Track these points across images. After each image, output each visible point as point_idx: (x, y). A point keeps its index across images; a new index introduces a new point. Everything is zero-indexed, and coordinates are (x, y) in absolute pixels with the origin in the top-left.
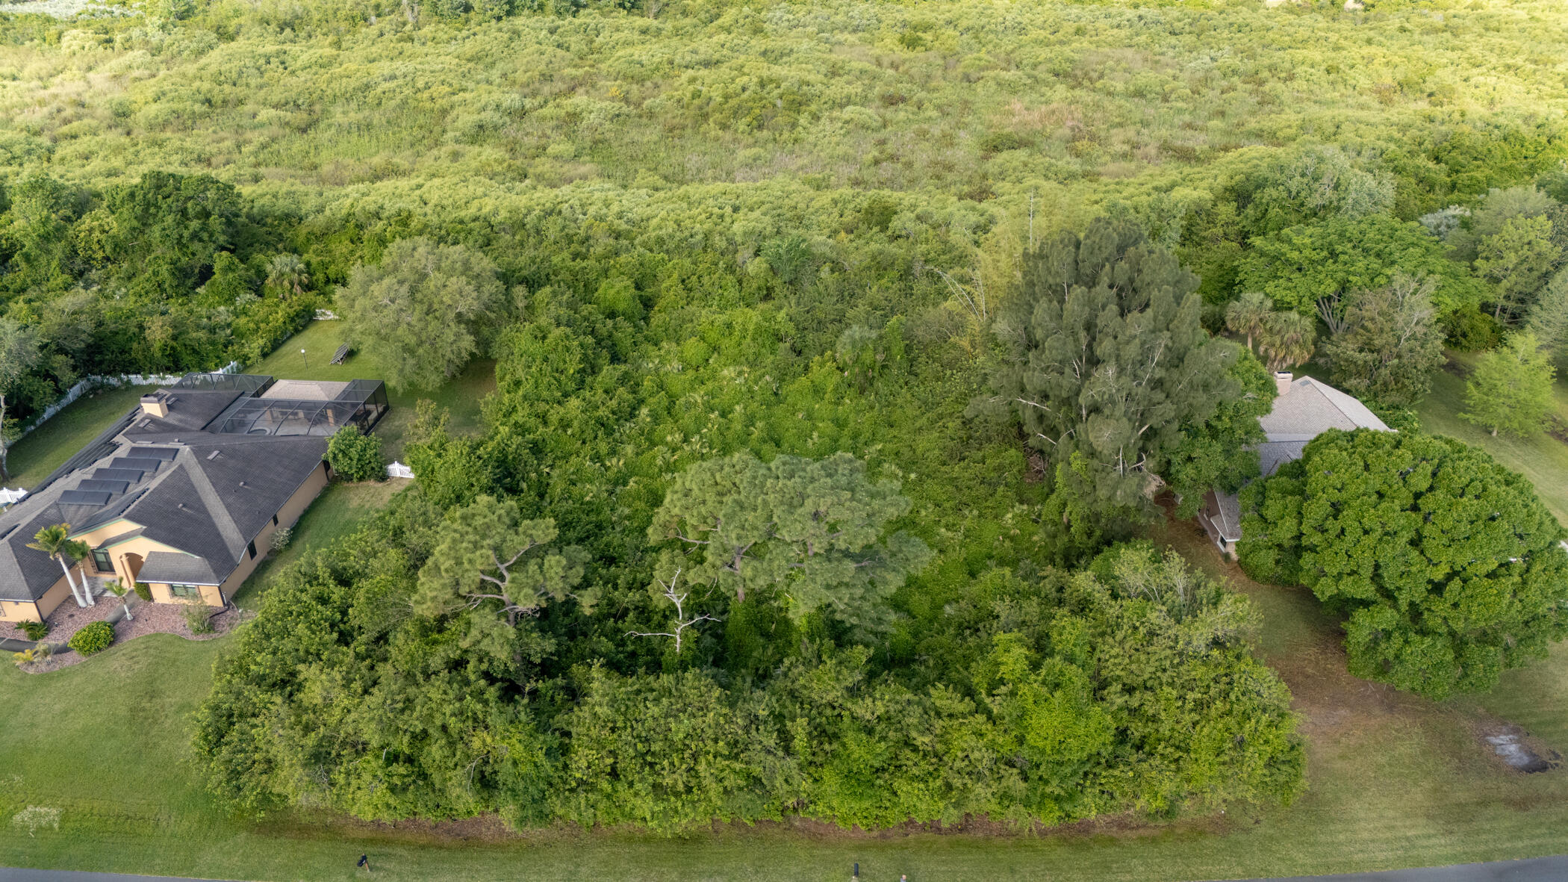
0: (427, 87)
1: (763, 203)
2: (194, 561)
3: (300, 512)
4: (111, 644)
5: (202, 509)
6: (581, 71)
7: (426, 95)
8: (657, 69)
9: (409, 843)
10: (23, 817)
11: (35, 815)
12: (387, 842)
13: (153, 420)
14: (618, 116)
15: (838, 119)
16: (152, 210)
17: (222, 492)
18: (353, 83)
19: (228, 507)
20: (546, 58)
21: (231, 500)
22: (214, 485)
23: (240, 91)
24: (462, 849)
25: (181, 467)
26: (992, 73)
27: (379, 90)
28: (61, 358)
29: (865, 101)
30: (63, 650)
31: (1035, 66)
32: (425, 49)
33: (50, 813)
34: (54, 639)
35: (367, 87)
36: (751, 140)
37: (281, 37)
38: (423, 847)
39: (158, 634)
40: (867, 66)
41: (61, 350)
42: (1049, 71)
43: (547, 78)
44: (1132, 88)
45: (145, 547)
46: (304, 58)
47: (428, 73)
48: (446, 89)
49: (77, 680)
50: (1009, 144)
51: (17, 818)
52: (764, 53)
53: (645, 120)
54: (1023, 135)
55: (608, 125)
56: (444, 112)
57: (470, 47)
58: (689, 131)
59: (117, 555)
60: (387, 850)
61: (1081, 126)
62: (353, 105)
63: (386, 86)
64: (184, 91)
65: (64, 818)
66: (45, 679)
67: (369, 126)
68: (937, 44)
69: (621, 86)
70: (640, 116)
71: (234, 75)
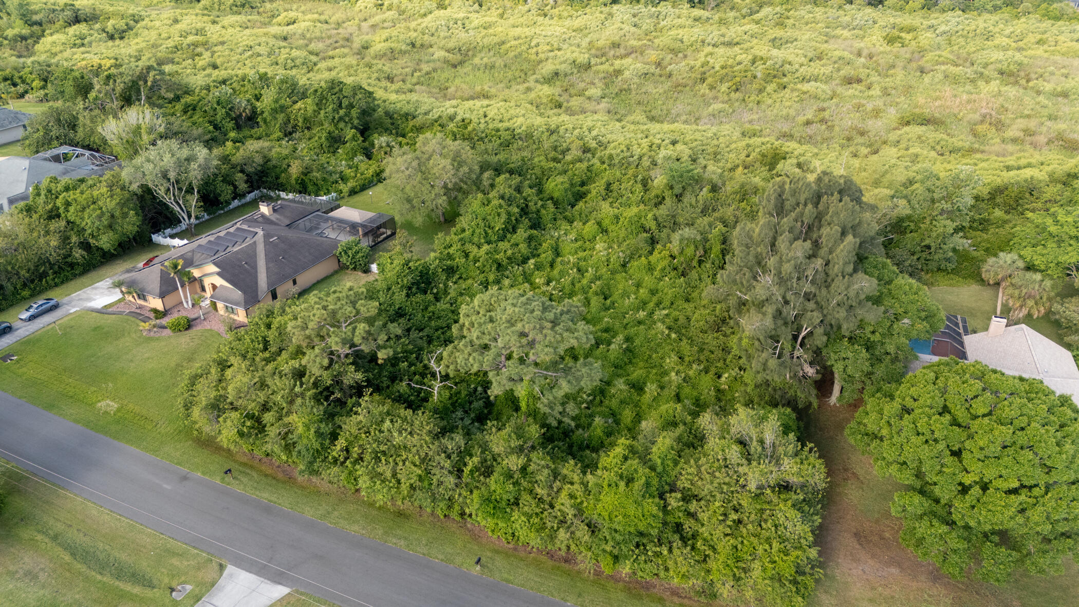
0: (537, 45)
1: (696, 140)
2: (238, 294)
3: (315, 281)
4: (186, 329)
5: (255, 267)
6: (640, 43)
7: (535, 50)
8: (692, 45)
9: (261, 471)
10: (102, 405)
11: (108, 405)
12: (252, 467)
13: (263, 216)
14: (646, 74)
15: (798, 90)
16: (324, 101)
17: (268, 259)
18: (496, 40)
19: (268, 269)
20: (622, 33)
21: (271, 265)
22: (266, 255)
23: (433, 40)
24: (284, 482)
25: (255, 242)
26: (943, 68)
27: (509, 45)
28: (240, 175)
29: (828, 79)
30: (164, 327)
31: (986, 66)
32: (551, 22)
33: (114, 405)
34: (165, 321)
35: (503, 43)
36: (726, 98)
37: (471, 9)
38: (266, 475)
39: (211, 330)
40: (846, 54)
41: (242, 171)
42: (995, 70)
43: (615, 45)
44: (1059, 89)
45: (219, 281)
46: (476, 23)
47: (541, 37)
48: (549, 48)
49: (163, 343)
50: (919, 120)
51: (99, 404)
52: (774, 40)
53: (663, 79)
54: (937, 115)
55: (636, 80)
56: (541, 62)
57: (577, 23)
58: (688, 88)
59: (207, 282)
60: (248, 471)
61: (993, 113)
62: (492, 53)
63: (513, 43)
64: (402, 37)
65: (119, 410)
66: (149, 339)
67: (493, 67)
68: (913, 43)
69: (659, 55)
70: (661, 76)
71: (434, 30)
